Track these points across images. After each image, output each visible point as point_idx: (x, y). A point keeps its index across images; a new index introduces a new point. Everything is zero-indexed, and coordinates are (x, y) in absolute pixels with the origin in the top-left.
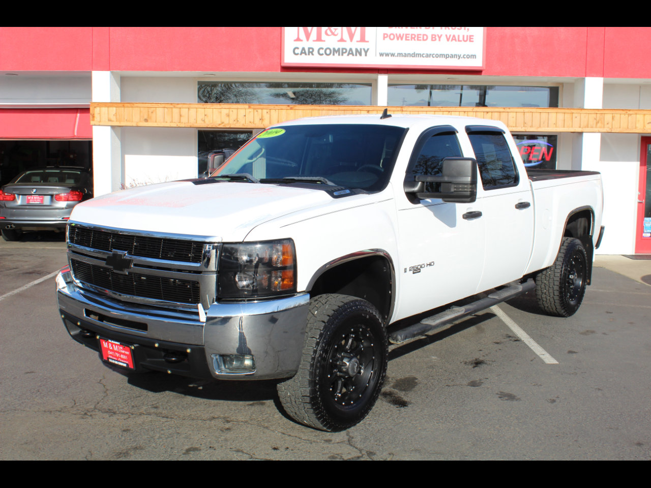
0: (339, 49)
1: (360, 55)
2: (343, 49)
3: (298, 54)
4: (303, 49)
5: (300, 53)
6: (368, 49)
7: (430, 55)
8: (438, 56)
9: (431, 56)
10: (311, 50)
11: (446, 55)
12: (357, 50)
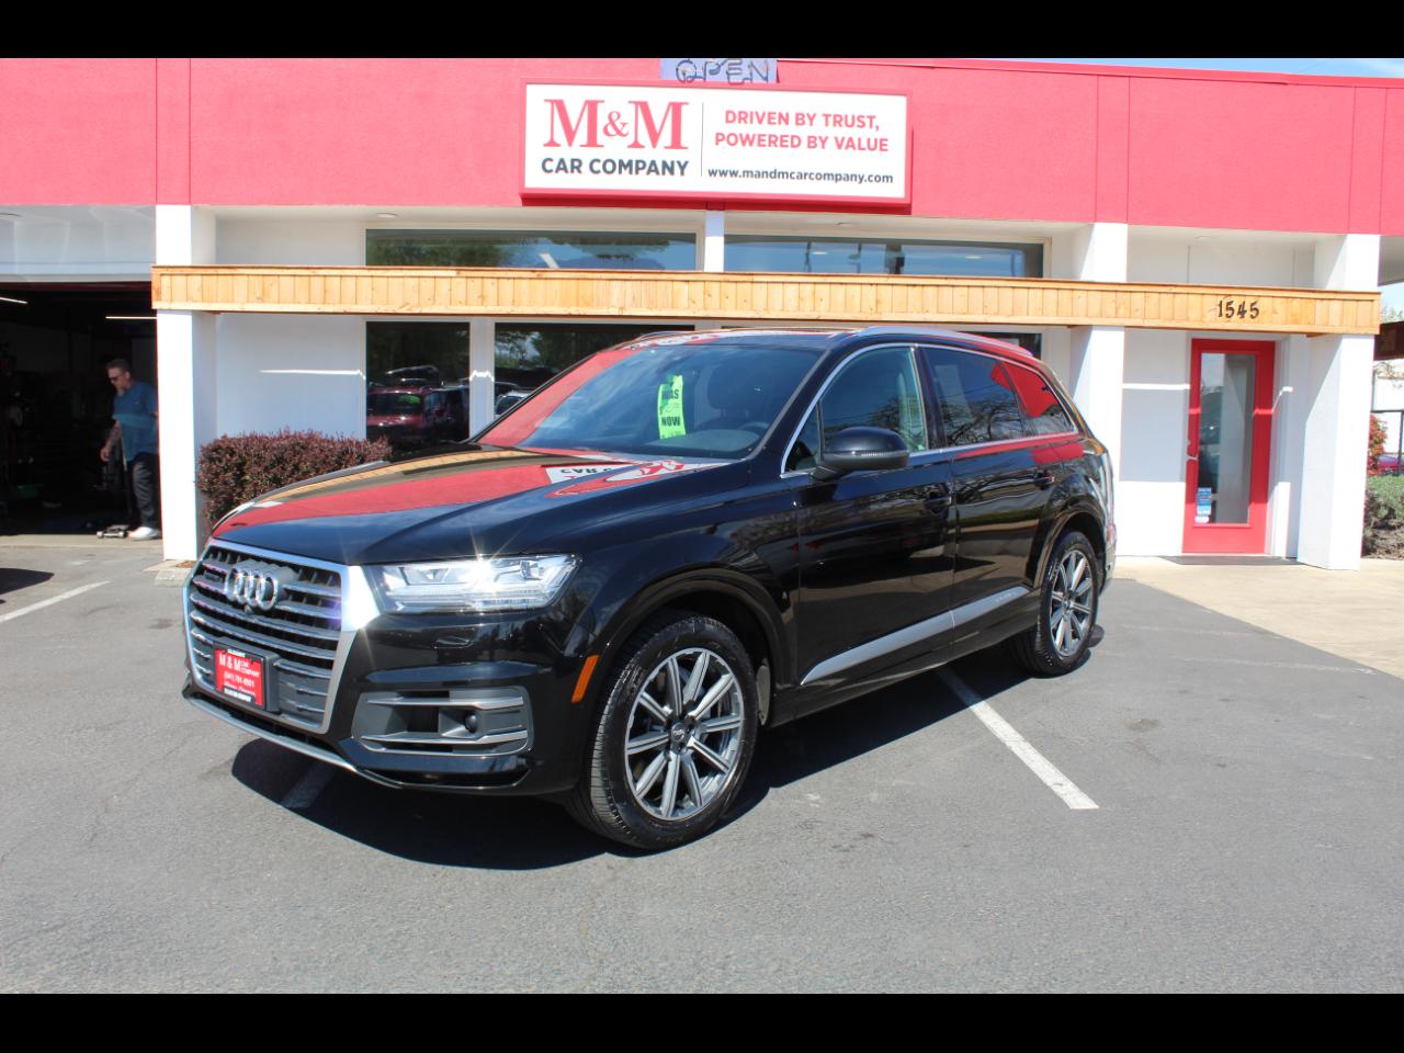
0: (630, 162)
1: (672, 172)
2: (638, 162)
3: (550, 171)
4: (562, 161)
5: (554, 169)
6: (686, 163)
7: (805, 174)
8: (820, 177)
9: (807, 176)
10: (576, 164)
12: (665, 164)
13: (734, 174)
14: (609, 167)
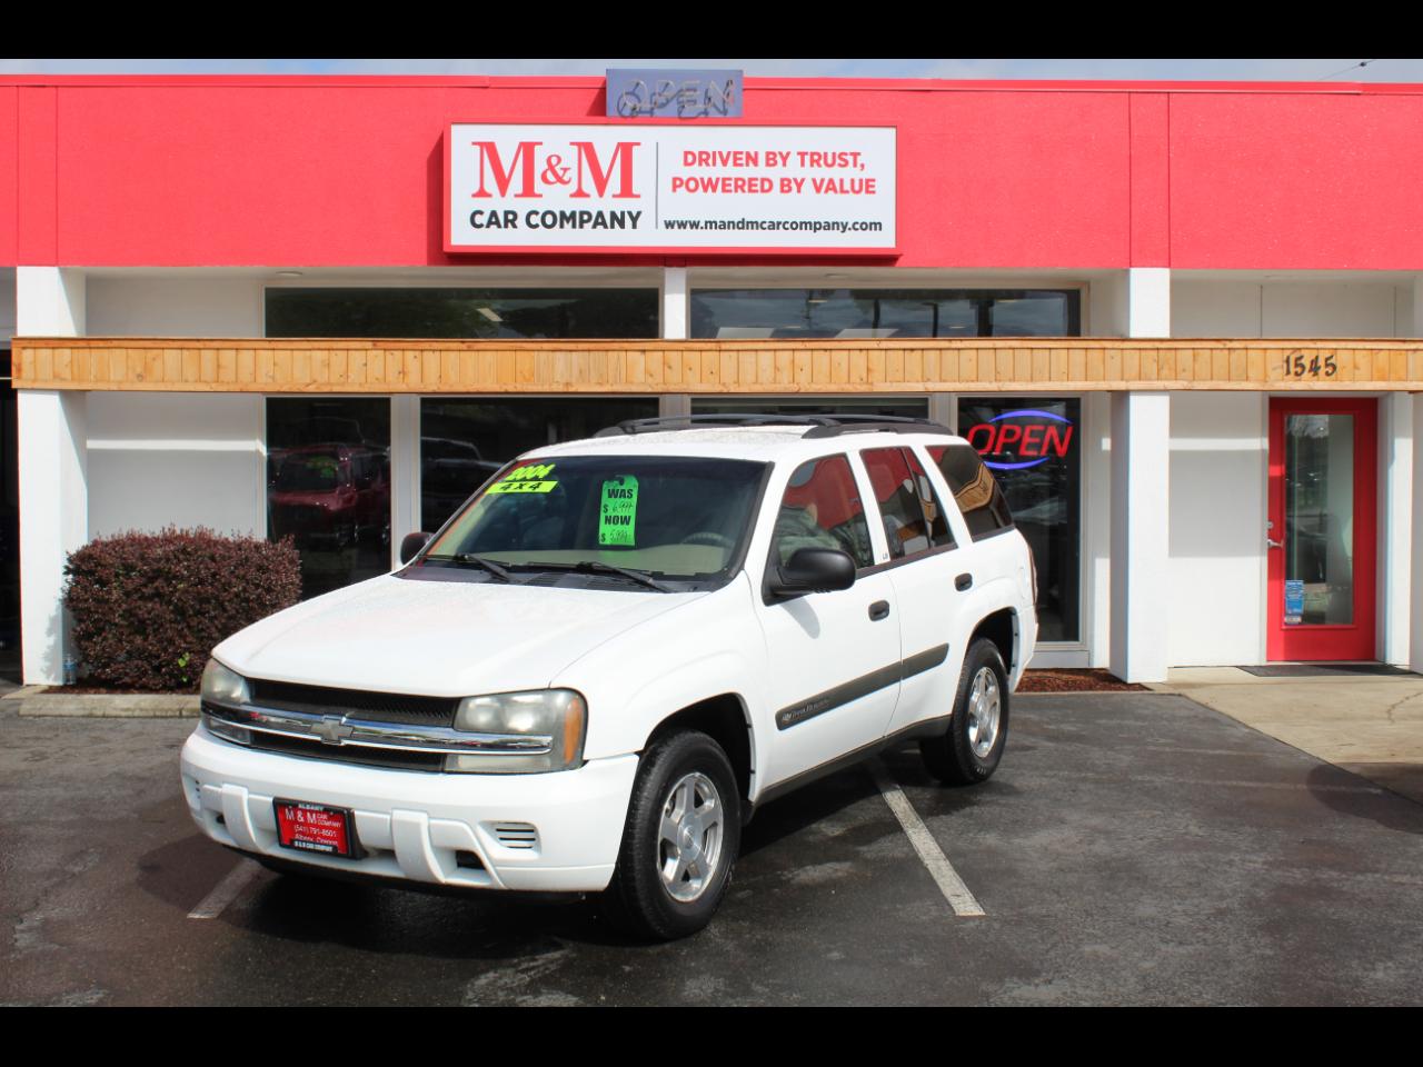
0: (573, 214)
3: (481, 226)
4: (494, 214)
5: (485, 223)
6: (639, 213)
7: (779, 223)
8: (796, 226)
9: (781, 226)
10: (511, 217)
11: (815, 223)
12: (613, 215)
13: (695, 225)
14: (549, 220)
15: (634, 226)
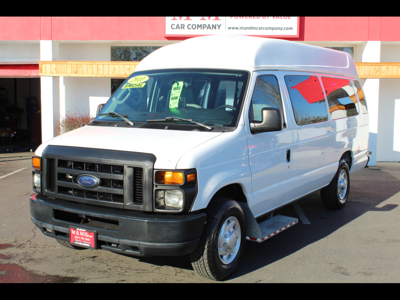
0: (201, 25)
1: (215, 28)
2: (204, 25)
3: (174, 29)
4: (178, 25)
6: (220, 25)
8: (267, 29)
9: (262, 29)
10: (183, 26)
11: (273, 28)
12: (213, 25)
13: (237, 28)
14: (194, 27)
15: (219, 29)
